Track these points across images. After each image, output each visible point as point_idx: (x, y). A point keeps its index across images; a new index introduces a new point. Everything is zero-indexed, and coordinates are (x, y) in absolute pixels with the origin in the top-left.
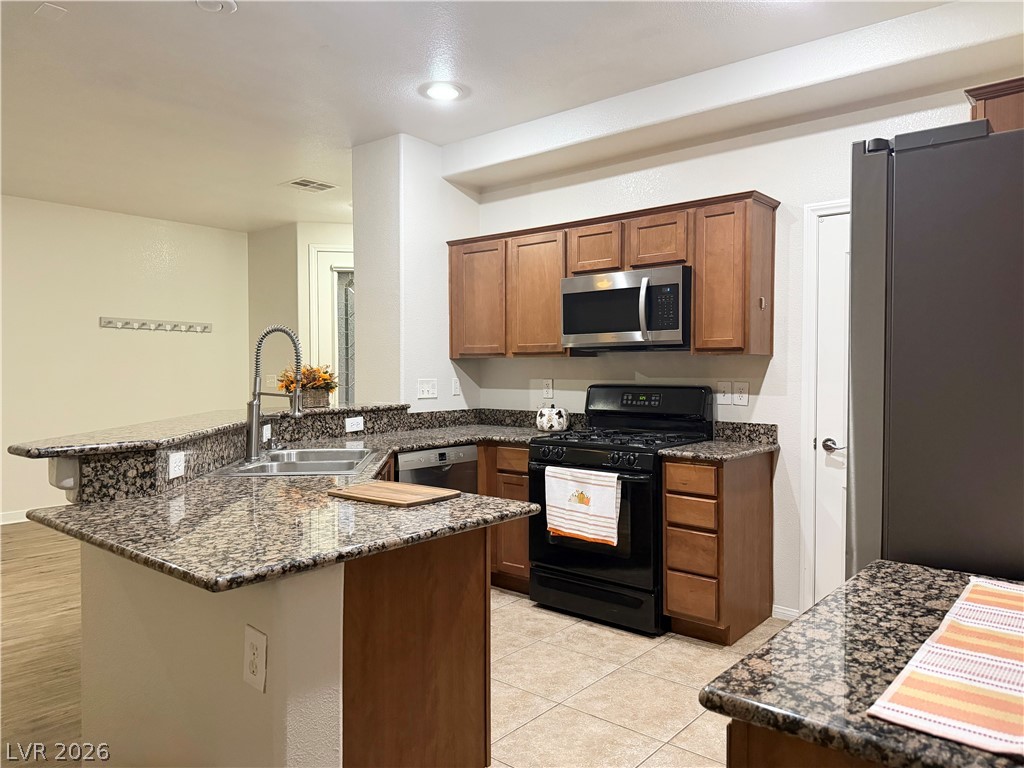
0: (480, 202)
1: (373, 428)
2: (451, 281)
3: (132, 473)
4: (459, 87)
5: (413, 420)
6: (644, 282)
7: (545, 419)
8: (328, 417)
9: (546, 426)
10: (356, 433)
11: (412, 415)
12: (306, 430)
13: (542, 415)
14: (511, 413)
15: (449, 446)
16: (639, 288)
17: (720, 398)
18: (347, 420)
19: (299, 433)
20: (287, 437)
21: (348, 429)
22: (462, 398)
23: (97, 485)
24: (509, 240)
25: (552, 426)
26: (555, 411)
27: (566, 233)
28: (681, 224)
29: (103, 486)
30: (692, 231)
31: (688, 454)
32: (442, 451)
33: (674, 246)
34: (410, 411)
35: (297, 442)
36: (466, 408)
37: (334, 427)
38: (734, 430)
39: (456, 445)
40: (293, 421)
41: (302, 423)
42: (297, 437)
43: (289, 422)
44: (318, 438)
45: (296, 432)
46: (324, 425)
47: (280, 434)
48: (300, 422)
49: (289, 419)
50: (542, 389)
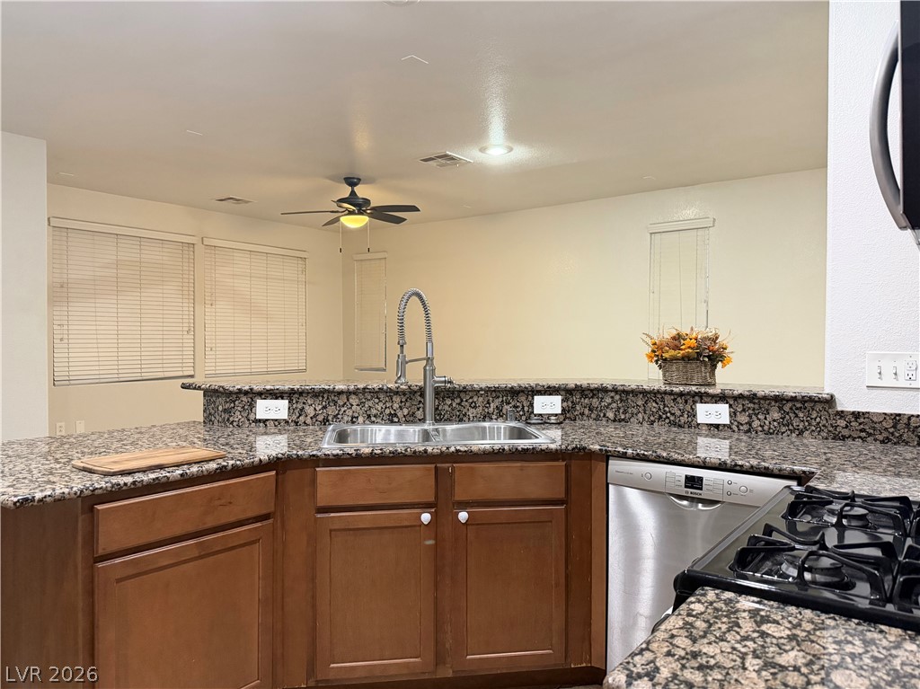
1: (749, 424)
3: (220, 408)
5: (843, 423)
8: (667, 398)
10: (717, 426)
11: (841, 414)
12: (635, 411)
19: (625, 412)
20: (611, 415)
21: (702, 419)
23: (208, 412)
32: (694, 473)
35: (623, 423)
37: (678, 413)
40: (617, 397)
41: (629, 401)
42: (623, 417)
43: (612, 397)
44: (652, 423)
45: (621, 411)
46: (661, 407)
47: (601, 411)
48: (627, 399)
49: (613, 394)
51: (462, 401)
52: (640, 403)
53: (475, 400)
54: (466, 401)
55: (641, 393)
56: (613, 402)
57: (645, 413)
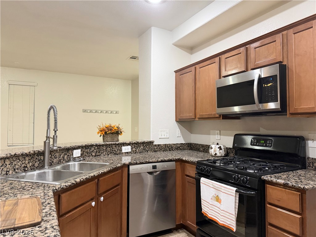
0: (191, 54)
1: (136, 151)
2: (176, 88)
5: (156, 148)
6: (257, 76)
7: (212, 150)
8: (113, 146)
9: (213, 154)
10: (127, 153)
11: (155, 145)
12: (103, 152)
13: (212, 148)
14: (202, 146)
15: (158, 162)
16: (254, 80)
17: (311, 144)
18: (123, 147)
19: (99, 152)
20: (94, 154)
21: (124, 151)
22: (181, 138)
24: (196, 66)
25: (216, 154)
26: (218, 146)
27: (220, 58)
28: (279, 41)
31: (281, 181)
32: (154, 164)
35: (98, 157)
36: (184, 142)
37: (117, 150)
39: (162, 161)
40: (96, 147)
41: (101, 148)
42: (98, 154)
43: (94, 148)
44: (108, 155)
45: (98, 152)
46: (112, 149)
47: (90, 153)
48: (100, 148)
49: (95, 147)
50: (215, 135)
51: (52, 155)
52: (104, 149)
53: (56, 155)
54: (53, 156)
55: (105, 145)
56: (95, 149)
57: (106, 152)
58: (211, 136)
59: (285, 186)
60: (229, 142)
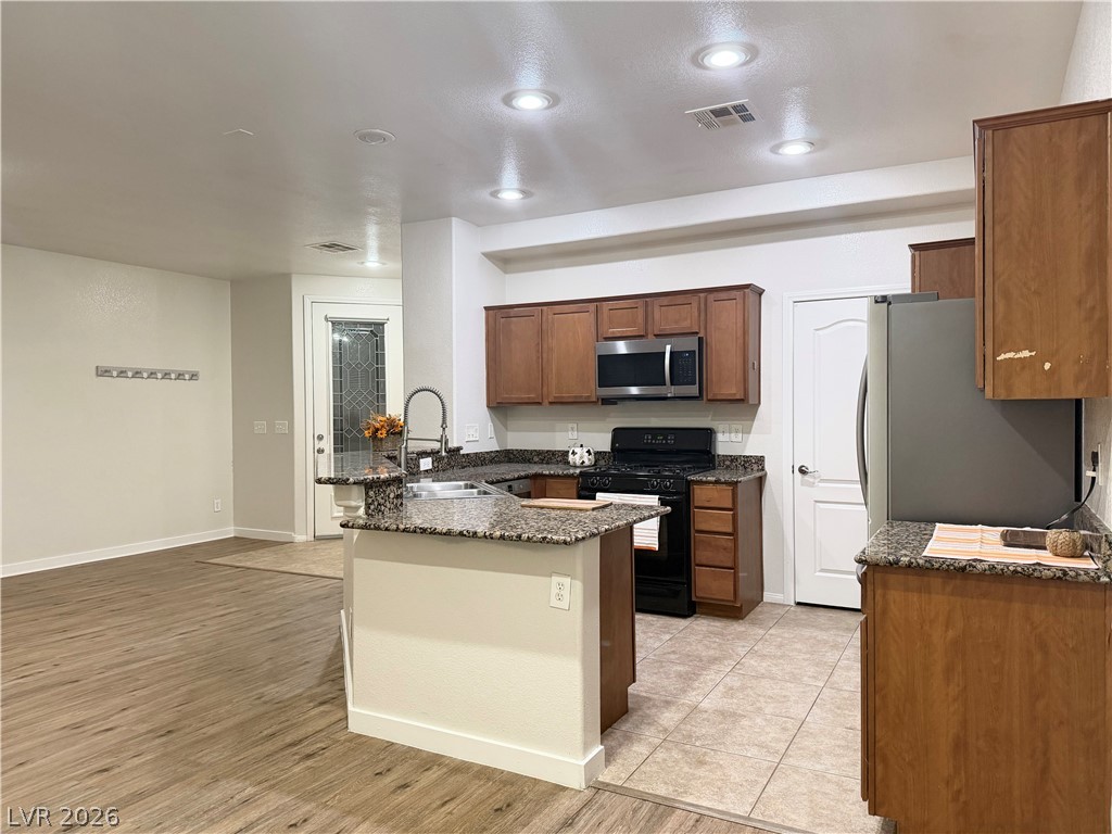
0: (506, 272)
1: (438, 467)
2: (487, 341)
3: (392, 496)
4: (523, 192)
5: (464, 460)
6: (668, 348)
7: (576, 456)
9: (578, 462)
10: (427, 471)
11: (463, 455)
13: (574, 453)
14: (539, 453)
15: (514, 479)
16: (664, 352)
17: (720, 437)
18: (421, 460)
21: (422, 468)
22: (495, 440)
23: (376, 503)
24: (545, 308)
25: (583, 462)
26: (585, 450)
27: (597, 306)
28: (695, 305)
29: (379, 504)
30: (704, 310)
31: (713, 479)
32: (510, 483)
33: (689, 321)
34: (462, 452)
36: (499, 449)
37: (413, 467)
38: (732, 461)
39: (519, 478)
50: (567, 431)
58: (557, 434)
59: (717, 482)
60: (604, 443)
